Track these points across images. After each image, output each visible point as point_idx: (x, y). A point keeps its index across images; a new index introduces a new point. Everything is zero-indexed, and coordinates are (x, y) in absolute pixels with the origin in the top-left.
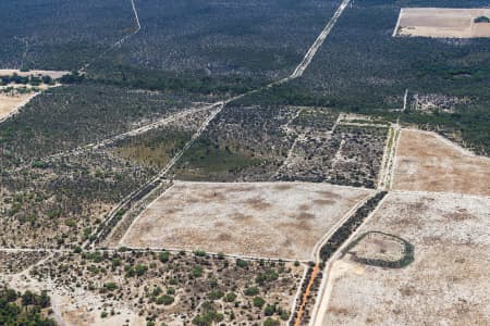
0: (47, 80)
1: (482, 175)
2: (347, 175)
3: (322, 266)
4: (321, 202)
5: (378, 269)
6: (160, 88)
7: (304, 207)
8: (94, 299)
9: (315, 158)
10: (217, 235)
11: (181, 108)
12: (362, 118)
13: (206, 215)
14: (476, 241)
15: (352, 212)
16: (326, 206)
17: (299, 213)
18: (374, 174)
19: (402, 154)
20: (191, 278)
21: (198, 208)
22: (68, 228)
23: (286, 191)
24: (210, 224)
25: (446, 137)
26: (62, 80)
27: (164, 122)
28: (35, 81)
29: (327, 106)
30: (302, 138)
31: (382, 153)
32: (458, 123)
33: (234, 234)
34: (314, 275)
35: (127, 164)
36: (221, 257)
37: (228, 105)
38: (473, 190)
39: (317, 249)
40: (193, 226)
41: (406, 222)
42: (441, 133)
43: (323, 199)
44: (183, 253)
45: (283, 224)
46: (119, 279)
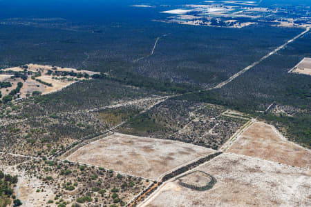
0: (86, 76)
1: (282, 151)
2: (206, 141)
3: (160, 184)
4: (182, 153)
5: (189, 190)
6: (141, 86)
7: (172, 154)
8: (38, 183)
9: (196, 131)
10: (116, 161)
11: (144, 97)
12: (238, 114)
13: (118, 151)
14: (253, 184)
15: (196, 160)
16: (184, 155)
17: (166, 156)
18: (222, 143)
19: (245, 134)
20: (90, 180)
21: (116, 147)
22: (47, 148)
23: (168, 145)
24: (116, 155)
25: (278, 129)
26: (94, 76)
27: (131, 103)
28: (80, 75)
29: (223, 105)
30: (197, 120)
31: (234, 133)
32: (290, 123)
33: (125, 162)
34: (153, 187)
35: (98, 121)
36: (111, 172)
37: (169, 99)
38: (271, 158)
39: (162, 176)
40: (107, 155)
41: (222, 169)
42: (276, 127)
43: (185, 151)
44: (93, 167)
45: (154, 161)
46: (55, 175)
